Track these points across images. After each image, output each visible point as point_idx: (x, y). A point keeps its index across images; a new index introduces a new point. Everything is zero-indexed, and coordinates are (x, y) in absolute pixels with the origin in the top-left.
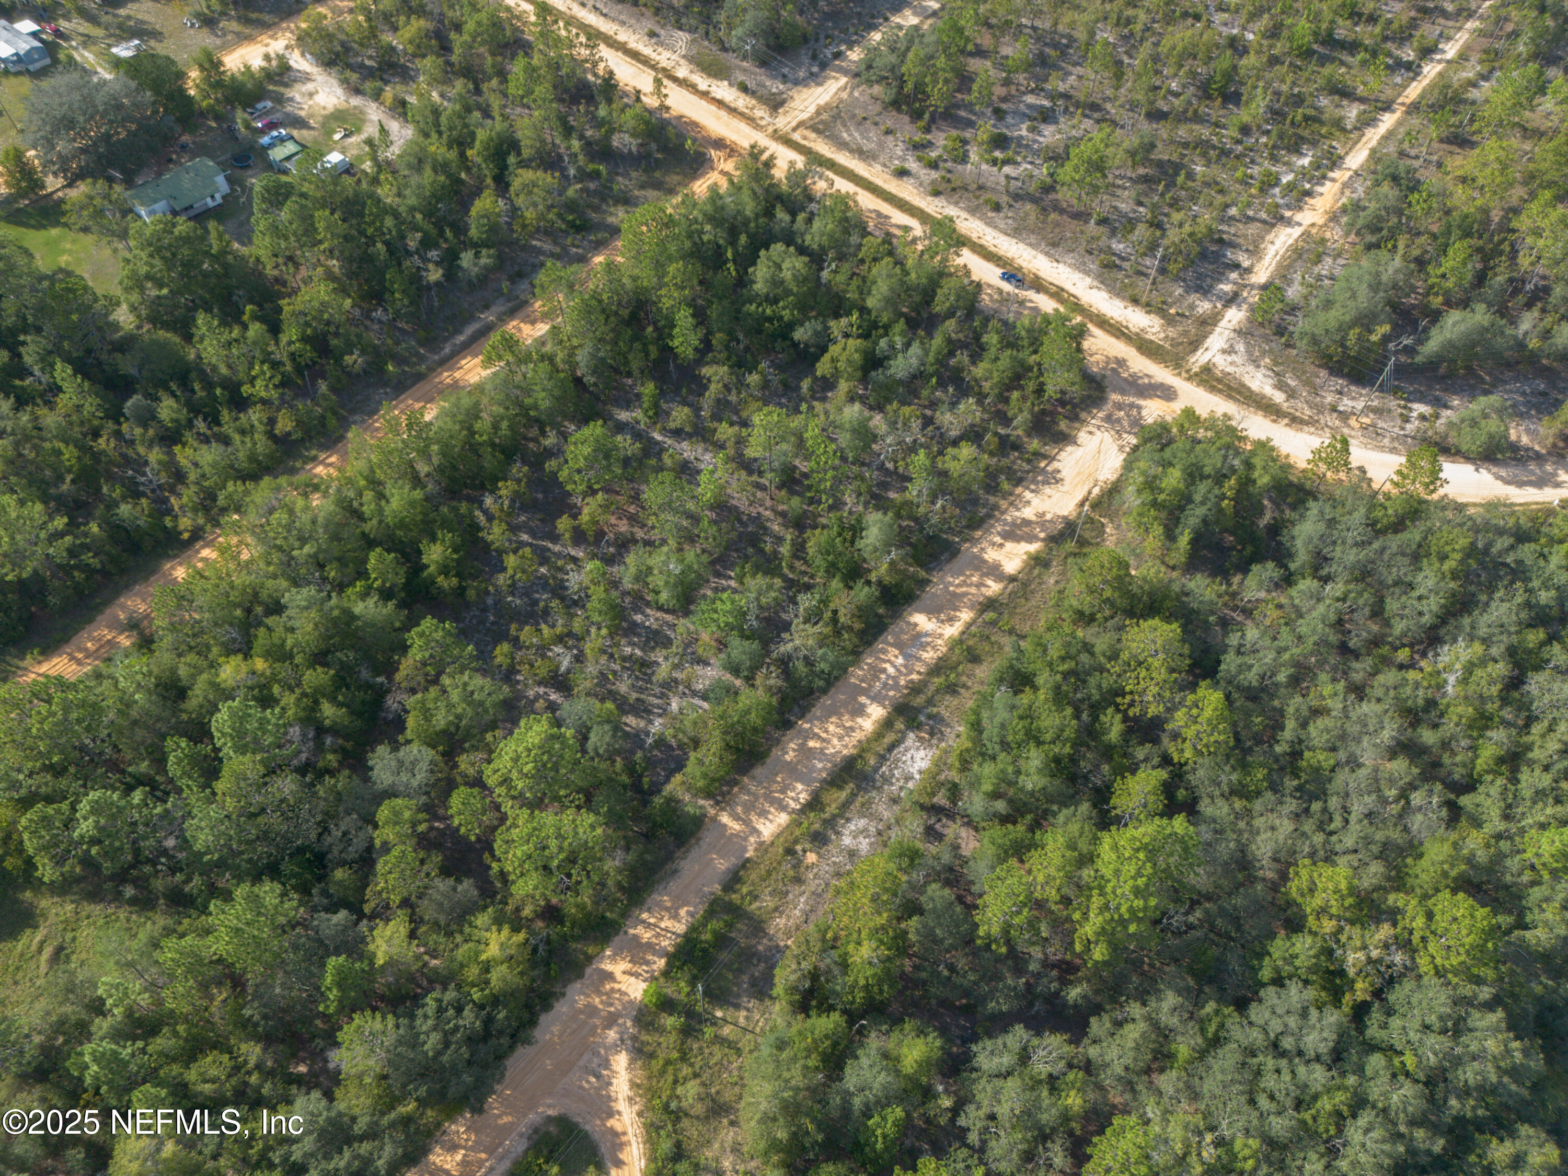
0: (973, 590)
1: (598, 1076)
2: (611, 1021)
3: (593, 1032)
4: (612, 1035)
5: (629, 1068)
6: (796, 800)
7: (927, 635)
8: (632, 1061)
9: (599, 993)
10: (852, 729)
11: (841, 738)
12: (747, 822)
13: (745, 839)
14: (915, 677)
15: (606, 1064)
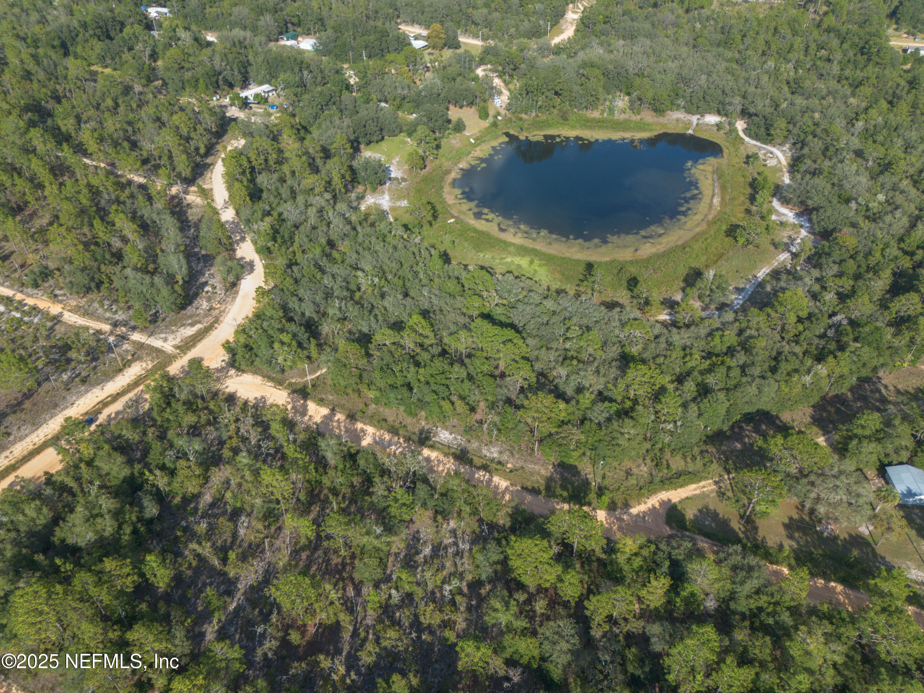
0: (342, 425)
1: (644, 517)
2: (620, 519)
3: (628, 525)
4: (625, 517)
5: (634, 507)
6: (484, 476)
7: (375, 439)
8: (631, 507)
9: (611, 528)
10: (438, 461)
11: (445, 464)
12: (504, 493)
13: (512, 491)
14: (401, 440)
15: (638, 515)
